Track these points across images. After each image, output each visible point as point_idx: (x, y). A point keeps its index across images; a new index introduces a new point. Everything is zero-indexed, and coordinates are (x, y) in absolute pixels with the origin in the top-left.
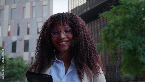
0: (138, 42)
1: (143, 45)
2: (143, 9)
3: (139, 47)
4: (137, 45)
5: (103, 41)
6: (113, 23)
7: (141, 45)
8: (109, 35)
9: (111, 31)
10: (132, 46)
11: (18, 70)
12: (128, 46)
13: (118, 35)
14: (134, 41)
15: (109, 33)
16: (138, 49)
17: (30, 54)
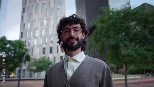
0: (119, 40)
1: (123, 42)
2: (122, 15)
3: (120, 43)
4: (118, 42)
5: (93, 41)
6: (99, 28)
7: (121, 41)
8: (97, 36)
9: (98, 33)
10: (115, 43)
11: (43, 64)
12: (112, 42)
13: (104, 36)
14: (116, 39)
15: (97, 34)
16: (119, 45)
17: (53, 55)
